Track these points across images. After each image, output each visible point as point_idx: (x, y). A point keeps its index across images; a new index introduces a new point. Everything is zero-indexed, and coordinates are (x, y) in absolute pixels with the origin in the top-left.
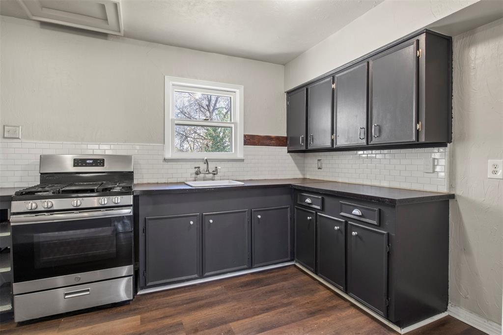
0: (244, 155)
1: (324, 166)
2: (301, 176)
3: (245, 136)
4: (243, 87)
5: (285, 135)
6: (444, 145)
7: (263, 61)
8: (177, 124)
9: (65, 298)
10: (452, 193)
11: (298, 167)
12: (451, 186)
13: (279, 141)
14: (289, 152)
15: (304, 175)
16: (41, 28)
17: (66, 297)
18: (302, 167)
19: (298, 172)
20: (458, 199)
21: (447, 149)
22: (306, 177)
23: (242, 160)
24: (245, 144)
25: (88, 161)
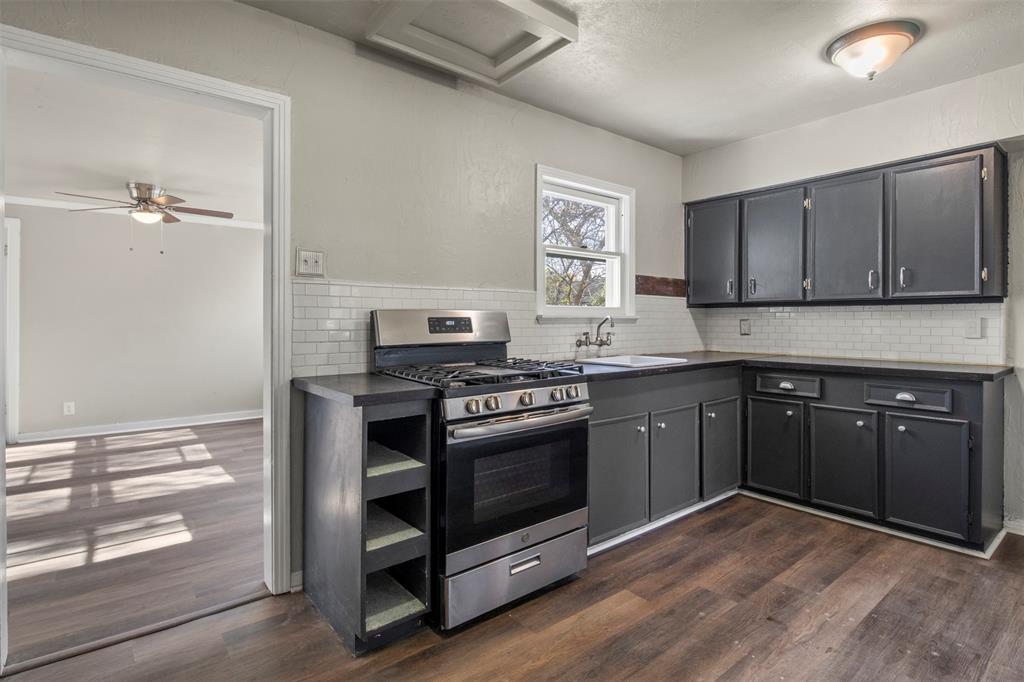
0: (638, 312)
1: (753, 330)
2: (702, 348)
3: (637, 277)
4: (634, 191)
5: (683, 278)
6: (999, 299)
7: (657, 147)
8: (549, 255)
9: (511, 575)
10: (1011, 365)
11: (699, 332)
12: (1009, 356)
13: (676, 288)
14: (690, 306)
15: (706, 345)
16: (357, 54)
17: (513, 572)
18: (703, 332)
19: (699, 341)
20: (1018, 374)
21: (1003, 306)
22: (709, 349)
23: (634, 321)
24: (637, 293)
25: (448, 323)
